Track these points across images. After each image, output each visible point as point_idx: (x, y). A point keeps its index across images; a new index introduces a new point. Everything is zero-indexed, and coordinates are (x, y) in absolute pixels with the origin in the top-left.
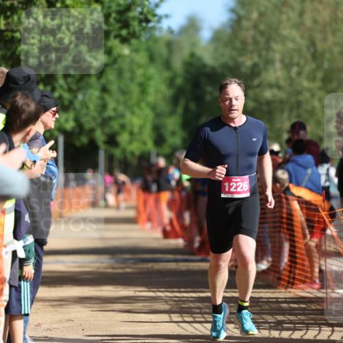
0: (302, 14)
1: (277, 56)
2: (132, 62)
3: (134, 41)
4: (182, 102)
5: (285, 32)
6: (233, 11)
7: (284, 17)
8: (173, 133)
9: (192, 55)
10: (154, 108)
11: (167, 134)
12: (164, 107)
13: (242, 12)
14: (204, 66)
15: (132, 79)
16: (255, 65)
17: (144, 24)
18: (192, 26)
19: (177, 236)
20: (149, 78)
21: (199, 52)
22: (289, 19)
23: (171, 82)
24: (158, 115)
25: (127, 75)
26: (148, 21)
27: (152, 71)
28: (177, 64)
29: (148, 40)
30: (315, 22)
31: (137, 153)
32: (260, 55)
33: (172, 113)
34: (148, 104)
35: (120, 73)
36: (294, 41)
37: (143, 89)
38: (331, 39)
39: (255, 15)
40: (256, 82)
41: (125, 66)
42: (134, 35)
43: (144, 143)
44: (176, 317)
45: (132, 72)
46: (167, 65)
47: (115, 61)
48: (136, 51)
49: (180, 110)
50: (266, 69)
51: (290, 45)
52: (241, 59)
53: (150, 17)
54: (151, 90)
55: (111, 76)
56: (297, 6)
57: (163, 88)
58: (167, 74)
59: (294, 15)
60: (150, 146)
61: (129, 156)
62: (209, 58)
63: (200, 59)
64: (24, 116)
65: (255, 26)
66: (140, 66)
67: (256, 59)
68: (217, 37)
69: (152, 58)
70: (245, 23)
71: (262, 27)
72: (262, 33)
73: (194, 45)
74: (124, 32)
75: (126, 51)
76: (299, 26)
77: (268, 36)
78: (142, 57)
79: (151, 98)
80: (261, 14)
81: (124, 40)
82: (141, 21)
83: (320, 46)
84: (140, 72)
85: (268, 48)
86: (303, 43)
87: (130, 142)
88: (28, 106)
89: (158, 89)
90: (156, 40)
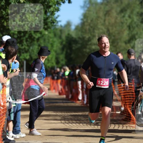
0: (105, 20)
1: (97, 35)
2: (49, 37)
3: (49, 30)
4: (65, 50)
5: (99, 26)
6: (82, 19)
7: (99, 22)
8: (62, 60)
9: (69, 34)
10: (56, 52)
11: (60, 60)
12: (59, 51)
13: (85, 20)
14: (73, 38)
15: (48, 42)
16: (89, 38)
17: (52, 24)
18: (69, 24)
19: (63, 95)
20: (54, 42)
21: (71, 33)
22: (100, 22)
23: (61, 43)
24: (57, 54)
25: (47, 41)
26: (54, 23)
27: (55, 39)
28: (64, 37)
29: (54, 29)
30: (109, 23)
31: (50, 66)
32: (91, 34)
33: (62, 53)
34: (54, 50)
35: (45, 40)
36: (102, 29)
37: (52, 45)
38: (114, 29)
39: (89, 21)
40: (90, 43)
41: (46, 38)
42: (49, 27)
43: (53, 63)
44: (63, 122)
45: (49, 40)
46: (60, 37)
47: (43, 36)
48: (50, 33)
49: (64, 52)
50: (93, 39)
51: (101, 31)
52: (84, 36)
53: (54, 21)
54: (55, 46)
55: (41, 41)
56: (103, 18)
57: (59, 45)
58: (60, 40)
59: (102, 21)
60: (55, 64)
61: (47, 68)
62: (74, 35)
63: (71, 35)
64: (11, 54)
65: (89, 25)
66: (51, 38)
67: (90, 35)
68: (77, 28)
69: (55, 35)
70: (86, 24)
71: (92, 25)
72: (92, 27)
73: (69, 30)
74: (46, 27)
75: (46, 33)
76: (104, 24)
77: (94, 28)
78: (52, 35)
79: (55, 48)
80: (92, 21)
81: (46, 29)
82: (51, 23)
83: (111, 31)
84: (51, 40)
85: (94, 32)
86: (105, 30)
87: (48, 63)
88: (13, 50)
89: (57, 45)
90: (57, 29)
